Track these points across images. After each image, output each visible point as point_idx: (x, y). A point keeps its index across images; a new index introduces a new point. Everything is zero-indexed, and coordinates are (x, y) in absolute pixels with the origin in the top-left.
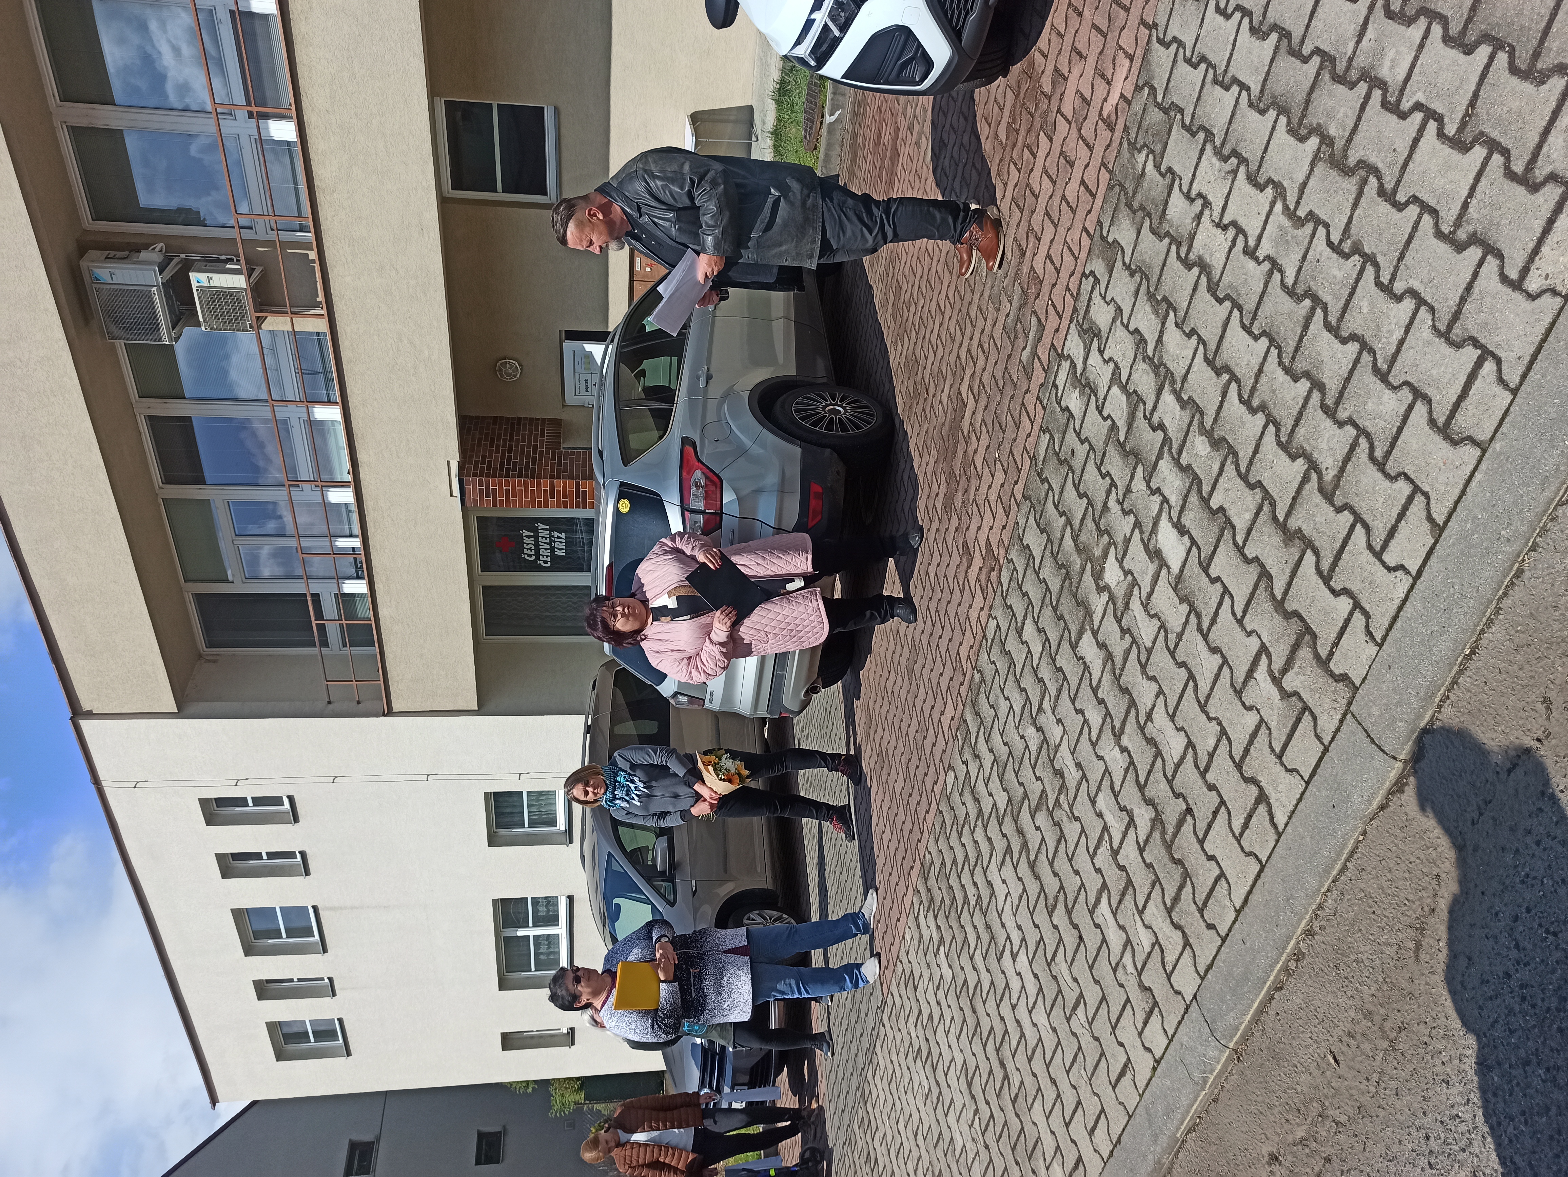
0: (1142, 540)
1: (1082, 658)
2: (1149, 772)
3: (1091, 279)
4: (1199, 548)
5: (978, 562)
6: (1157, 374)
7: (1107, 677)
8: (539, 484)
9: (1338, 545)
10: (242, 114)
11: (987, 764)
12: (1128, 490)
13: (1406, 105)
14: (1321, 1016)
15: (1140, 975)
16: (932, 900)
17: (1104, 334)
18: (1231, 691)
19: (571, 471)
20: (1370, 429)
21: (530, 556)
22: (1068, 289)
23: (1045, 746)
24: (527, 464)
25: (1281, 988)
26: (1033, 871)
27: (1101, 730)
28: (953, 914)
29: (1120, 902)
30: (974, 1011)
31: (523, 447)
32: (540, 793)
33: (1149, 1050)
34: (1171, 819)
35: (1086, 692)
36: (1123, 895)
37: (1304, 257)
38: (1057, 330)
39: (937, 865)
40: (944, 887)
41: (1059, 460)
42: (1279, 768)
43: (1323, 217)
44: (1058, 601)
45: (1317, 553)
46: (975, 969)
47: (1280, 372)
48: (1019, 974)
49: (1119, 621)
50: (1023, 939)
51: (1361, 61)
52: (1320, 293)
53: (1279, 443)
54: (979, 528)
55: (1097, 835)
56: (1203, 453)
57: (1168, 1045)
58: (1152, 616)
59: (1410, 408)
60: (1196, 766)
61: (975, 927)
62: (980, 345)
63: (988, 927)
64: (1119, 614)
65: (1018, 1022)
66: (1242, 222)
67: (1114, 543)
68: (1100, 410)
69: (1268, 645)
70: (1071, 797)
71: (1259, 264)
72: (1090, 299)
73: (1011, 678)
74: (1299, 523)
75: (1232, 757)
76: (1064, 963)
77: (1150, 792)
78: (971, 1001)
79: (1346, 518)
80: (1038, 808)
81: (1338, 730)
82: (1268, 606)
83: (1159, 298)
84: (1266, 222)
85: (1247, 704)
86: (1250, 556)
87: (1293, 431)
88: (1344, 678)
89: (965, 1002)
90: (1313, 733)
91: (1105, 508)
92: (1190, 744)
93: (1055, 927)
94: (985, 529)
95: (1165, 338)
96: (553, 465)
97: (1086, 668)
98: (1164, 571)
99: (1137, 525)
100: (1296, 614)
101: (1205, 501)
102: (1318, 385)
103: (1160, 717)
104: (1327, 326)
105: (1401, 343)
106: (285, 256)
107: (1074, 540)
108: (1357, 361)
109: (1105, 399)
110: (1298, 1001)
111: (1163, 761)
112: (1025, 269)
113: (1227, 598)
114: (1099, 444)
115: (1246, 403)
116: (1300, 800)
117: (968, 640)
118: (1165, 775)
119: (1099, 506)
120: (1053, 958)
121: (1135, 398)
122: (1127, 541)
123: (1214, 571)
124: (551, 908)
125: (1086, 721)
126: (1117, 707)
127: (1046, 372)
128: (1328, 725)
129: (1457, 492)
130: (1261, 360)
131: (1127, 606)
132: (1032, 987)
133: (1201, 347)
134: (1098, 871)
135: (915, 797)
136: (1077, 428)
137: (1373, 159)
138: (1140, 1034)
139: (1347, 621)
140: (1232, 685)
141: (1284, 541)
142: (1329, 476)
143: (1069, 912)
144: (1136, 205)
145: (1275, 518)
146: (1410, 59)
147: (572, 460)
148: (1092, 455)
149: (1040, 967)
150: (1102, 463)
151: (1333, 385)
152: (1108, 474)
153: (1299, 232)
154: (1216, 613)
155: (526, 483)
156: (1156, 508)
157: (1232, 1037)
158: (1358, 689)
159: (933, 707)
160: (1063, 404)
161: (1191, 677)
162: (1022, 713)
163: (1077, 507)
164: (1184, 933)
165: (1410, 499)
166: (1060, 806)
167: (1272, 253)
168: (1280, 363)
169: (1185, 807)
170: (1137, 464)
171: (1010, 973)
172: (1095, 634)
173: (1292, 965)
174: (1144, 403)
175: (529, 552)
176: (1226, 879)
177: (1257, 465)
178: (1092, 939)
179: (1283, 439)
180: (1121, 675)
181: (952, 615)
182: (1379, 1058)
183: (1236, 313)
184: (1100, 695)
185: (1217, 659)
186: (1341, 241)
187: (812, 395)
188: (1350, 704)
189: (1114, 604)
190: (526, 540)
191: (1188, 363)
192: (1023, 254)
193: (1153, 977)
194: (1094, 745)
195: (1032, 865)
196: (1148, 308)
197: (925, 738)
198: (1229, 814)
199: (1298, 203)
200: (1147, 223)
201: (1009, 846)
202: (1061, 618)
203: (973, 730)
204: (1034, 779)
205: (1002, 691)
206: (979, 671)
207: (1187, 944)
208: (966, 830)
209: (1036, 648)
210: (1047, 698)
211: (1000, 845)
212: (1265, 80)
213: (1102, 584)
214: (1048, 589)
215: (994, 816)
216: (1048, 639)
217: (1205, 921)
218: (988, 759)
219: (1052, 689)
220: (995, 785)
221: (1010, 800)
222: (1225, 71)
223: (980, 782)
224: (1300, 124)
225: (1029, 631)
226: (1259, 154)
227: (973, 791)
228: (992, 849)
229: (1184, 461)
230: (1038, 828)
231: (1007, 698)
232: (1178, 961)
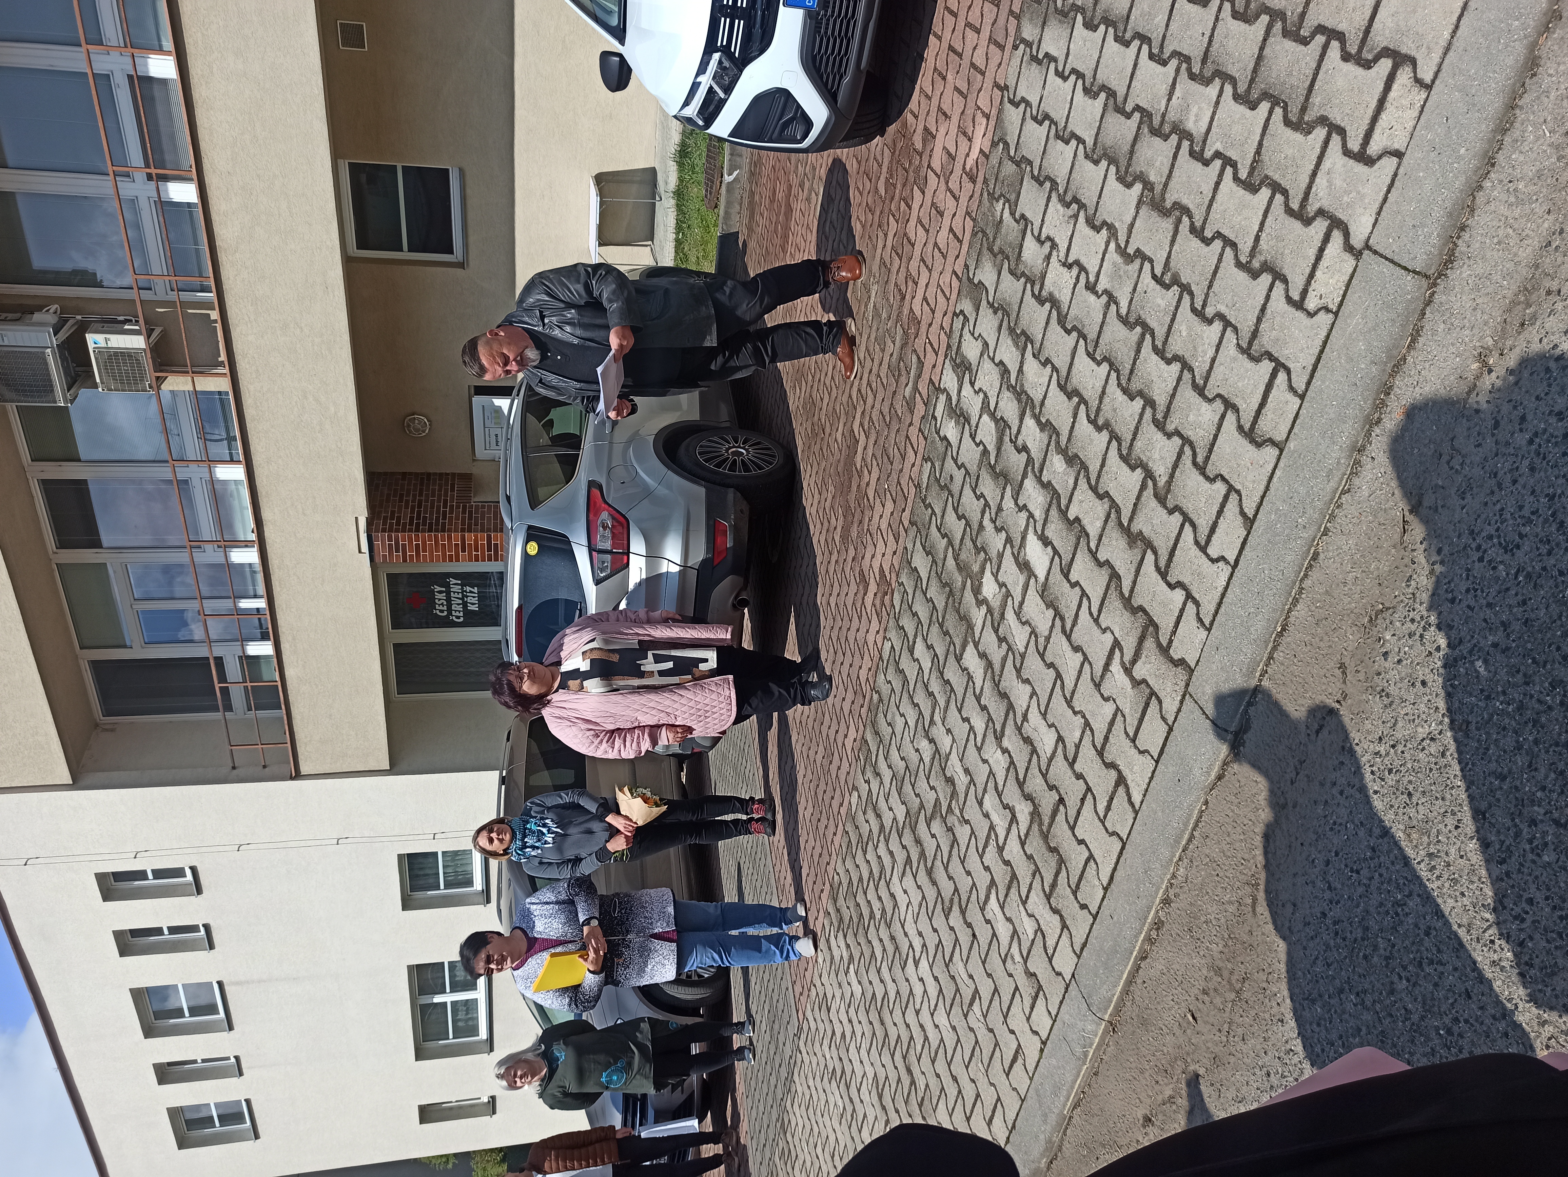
0: (1013, 554)
1: (966, 669)
2: (1027, 769)
3: (961, 318)
4: (1060, 557)
5: (873, 588)
6: (1019, 401)
7: (988, 685)
8: (449, 538)
9: (1171, 544)
11: (887, 780)
12: (1000, 509)
13: (1208, 154)
14: (1179, 979)
15: (1025, 962)
16: (841, 920)
17: (974, 367)
18: (1091, 685)
20: (1192, 438)
21: (441, 611)
22: (942, 327)
23: (937, 757)
25: (1146, 957)
26: (930, 878)
27: (985, 735)
28: (861, 930)
29: (1006, 896)
30: (882, 1023)
32: (455, 853)
33: (1036, 1033)
34: (1046, 810)
35: (970, 701)
36: (1009, 888)
37: (1135, 289)
38: (934, 366)
39: (845, 885)
40: (852, 905)
41: (940, 485)
42: (1133, 751)
43: (1148, 253)
44: (944, 618)
45: (1155, 552)
46: (882, 981)
47: (1119, 392)
48: (921, 980)
49: (996, 631)
50: (924, 945)
51: (1172, 116)
52: (1148, 321)
53: (1121, 456)
54: (873, 556)
55: (985, 834)
56: (1060, 470)
57: (1053, 1025)
58: (1024, 624)
59: (1223, 417)
60: (1066, 758)
61: (881, 940)
63: (893, 938)
64: (996, 625)
65: (921, 1026)
66: (1084, 261)
67: (990, 559)
68: (973, 437)
69: (1119, 639)
70: (961, 802)
71: (1099, 297)
72: (961, 336)
73: (905, 695)
74: (1140, 526)
75: (1094, 746)
76: (960, 963)
77: (1028, 788)
78: (879, 1013)
79: (1177, 519)
80: (932, 817)
81: (1179, 711)
82: (1118, 604)
83: (1018, 332)
84: (1103, 260)
85: (1105, 696)
86: (1102, 561)
87: (1131, 444)
88: (1181, 663)
89: (874, 1016)
90: (1159, 715)
91: (981, 527)
92: (1060, 739)
93: (952, 929)
94: (879, 556)
95: (1025, 368)
97: (970, 677)
98: (1032, 581)
99: (1009, 540)
100: (1141, 609)
101: (1064, 514)
102: (1149, 402)
103: (1034, 716)
104: (1155, 349)
105: (1213, 361)
107: (955, 560)
108: (1179, 379)
109: (977, 427)
110: (1161, 967)
111: (1038, 757)
112: (906, 312)
113: (1085, 600)
114: (973, 468)
115: (1094, 422)
116: (1152, 777)
117: (867, 663)
118: (1040, 770)
119: (975, 526)
120: (951, 960)
121: (1002, 424)
122: (1001, 556)
123: (1073, 577)
125: (971, 729)
126: (998, 711)
127: (926, 404)
128: (1171, 708)
129: (1262, 488)
130: (1103, 382)
131: (1002, 616)
132: (933, 991)
133: (1055, 374)
134: (987, 869)
135: (824, 821)
136: (955, 454)
137: (1185, 201)
138: (1028, 1019)
139: (1182, 612)
140: (1092, 679)
141: (1128, 544)
142: (1162, 482)
143: (963, 912)
144: (996, 249)
145: (1120, 524)
146: (1209, 114)
148: (967, 479)
149: (939, 970)
150: (976, 486)
151: (1162, 401)
152: (982, 495)
153: (1130, 267)
154: (1077, 615)
156: (1023, 524)
157: (1106, 1009)
158: (1193, 671)
159: (837, 732)
160: (942, 434)
161: (1058, 675)
162: (916, 728)
163: (958, 529)
164: (1061, 916)
165: (1226, 498)
166: (952, 812)
167: (1109, 287)
168: (1119, 385)
169: (1058, 798)
170: (1006, 484)
171: (913, 979)
172: (976, 645)
173: (1154, 934)
174: (1010, 428)
175: (441, 608)
176: (1094, 859)
177: (1103, 478)
178: (984, 934)
179: (1124, 452)
180: (999, 680)
181: (852, 641)
182: (1228, 1010)
183: (1082, 342)
184: (982, 703)
185: (1079, 657)
186: (1163, 274)
187: (715, 439)
188: (1187, 685)
189: (992, 616)
190: (438, 596)
191: (1044, 389)
192: (903, 298)
193: (1038, 964)
194: (979, 750)
195: (930, 872)
196: (1009, 342)
197: (831, 762)
198: (1095, 799)
199: (1127, 242)
200: (1006, 264)
201: (909, 856)
202: (946, 633)
203: (873, 749)
204: (928, 789)
205: (898, 708)
206: (877, 692)
207: (1064, 926)
208: (870, 847)
209: (926, 664)
210: (937, 711)
211: (900, 857)
212: (1097, 134)
213: (980, 597)
214: (934, 607)
215: (894, 829)
216: (936, 655)
217: (1078, 902)
218: (887, 774)
219: (942, 702)
220: (894, 799)
221: (908, 812)
222: (1065, 127)
223: (882, 799)
224: (1126, 172)
225: (920, 649)
226: (1095, 199)
227: (875, 809)
228: (894, 861)
229: (1045, 479)
230: (933, 836)
231: (902, 715)
232: (1057, 943)
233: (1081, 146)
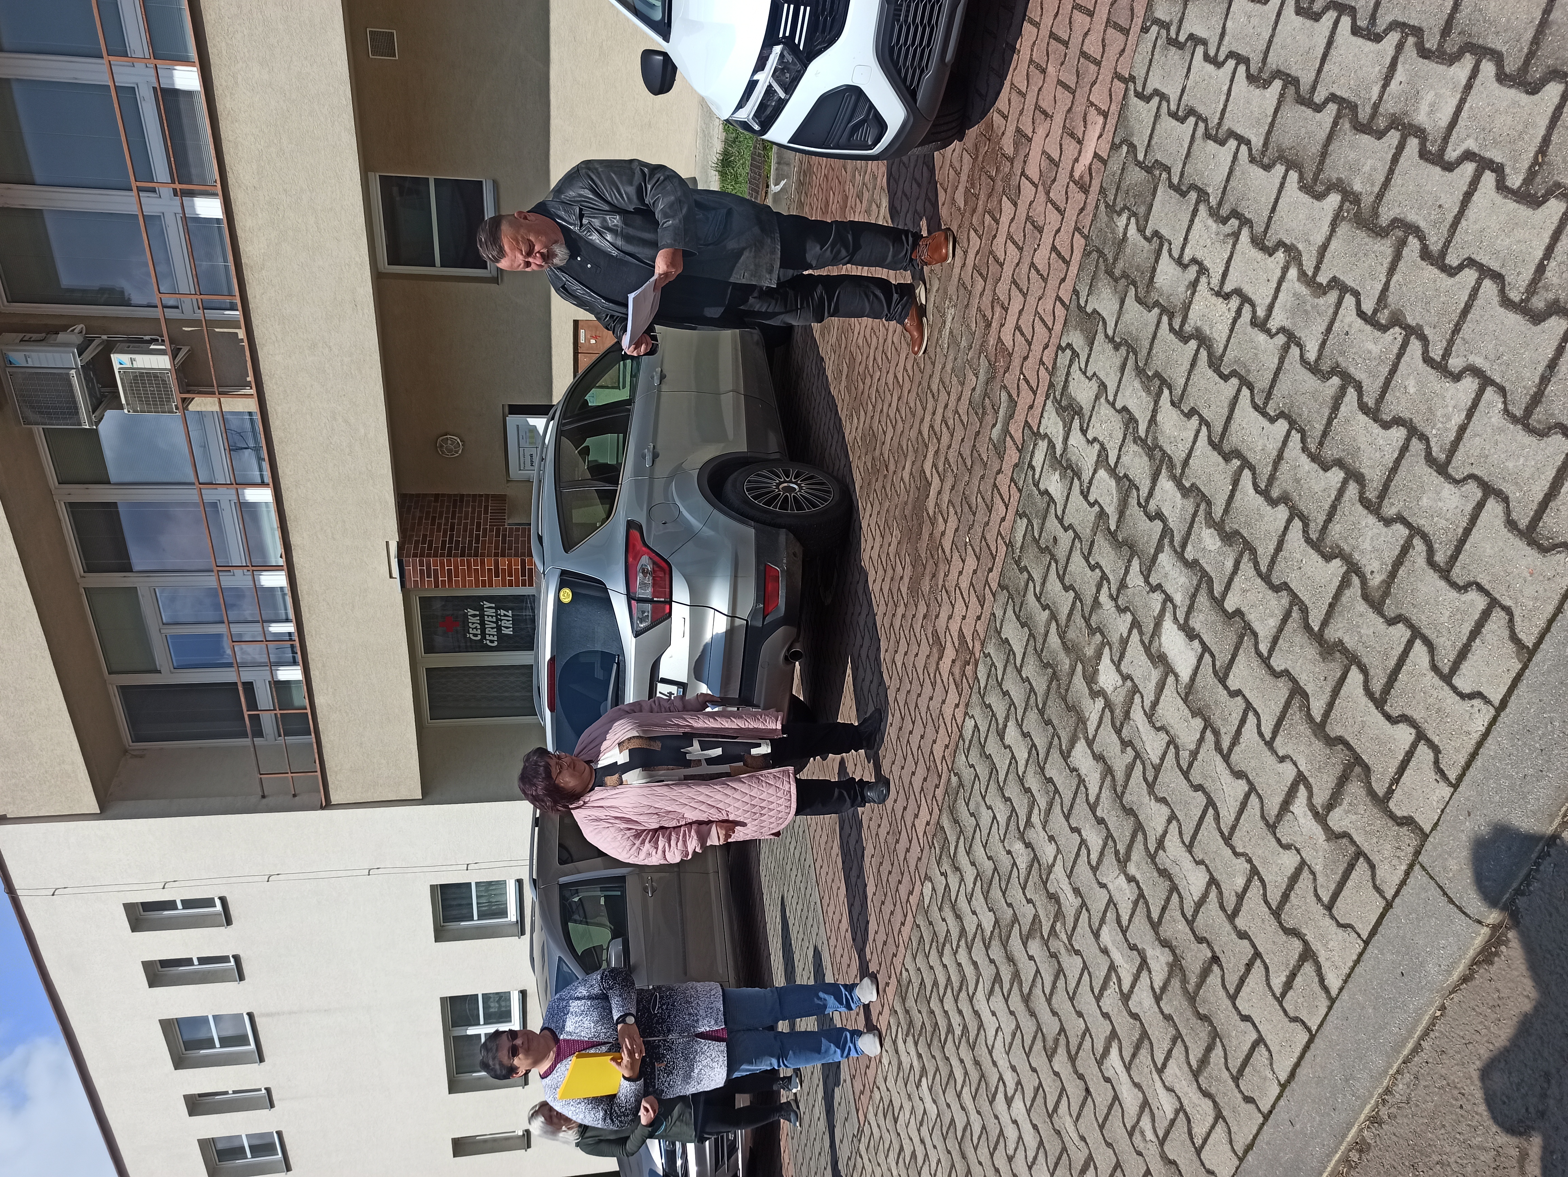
0: (1142, 642)
1: (1076, 770)
2: (1164, 909)
3: (1068, 352)
4: (1213, 656)
6: (1151, 457)
7: (1106, 794)
8: (483, 563)
9: (1392, 662)
10: (166, 192)
11: (969, 878)
12: (1123, 585)
13: (1452, 155)
15: (1162, 1144)
16: (911, 1024)
17: (1086, 412)
18: (1262, 824)
19: (517, 548)
20: (1427, 529)
21: (475, 635)
22: (1042, 362)
23: (1036, 865)
24: (470, 542)
26: (1027, 1006)
27: (1102, 854)
28: (936, 1042)
29: (1134, 1056)
30: (964, 1157)
31: (466, 524)
32: (490, 883)
34: (1193, 966)
35: (1081, 809)
36: (1137, 1048)
37: (1329, 329)
38: (1031, 407)
39: (916, 985)
40: (924, 1010)
41: (1039, 547)
42: (1328, 921)
43: (1350, 283)
44: (1044, 704)
45: (1364, 670)
46: (963, 1108)
47: (1304, 459)
48: (1015, 1122)
49: (1118, 732)
50: (1019, 1083)
51: (1390, 106)
52: (1352, 370)
53: (1308, 540)
54: (950, 617)
55: (1103, 974)
56: (1212, 548)
58: (1158, 729)
59: (1480, 506)
60: (1222, 907)
61: (962, 1061)
62: (944, 420)
63: (977, 1063)
64: (1118, 724)
65: (1015, 1175)
66: (1248, 290)
67: (1108, 643)
68: (1085, 495)
69: (1306, 774)
70: (1070, 927)
71: (1272, 336)
72: (1068, 374)
73: (993, 786)
74: (1340, 634)
75: (1266, 902)
76: (1068, 1117)
77: (1166, 931)
78: (960, 1144)
79: (1401, 633)
80: (1030, 935)
81: (1403, 883)
82: (1304, 728)
83: (1150, 374)
84: (1278, 289)
85: (1284, 842)
86: (1278, 669)
87: (1325, 527)
88: (1407, 822)
89: (952, 1145)
90: (1370, 884)
91: (1097, 603)
92: (1213, 881)
93: (1056, 1074)
94: (958, 618)
95: (1159, 418)
96: (497, 542)
97: (1081, 781)
98: (1171, 679)
99: (1136, 624)
100: (1341, 740)
101: (1218, 603)
102: (1354, 475)
103: (1174, 846)
104: (1363, 407)
105: (1462, 429)
106: (212, 335)
107: (1060, 637)
108: (1404, 449)
109: (1090, 483)
111: (1181, 898)
112: (992, 341)
113: (1251, 715)
114: (1086, 532)
115: (1265, 493)
116: (1357, 962)
117: (943, 739)
118: (1183, 914)
119: (1089, 601)
120: (1055, 1109)
121: (1125, 484)
122: (1124, 642)
123: (1233, 683)
124: (503, 1004)
125: (1083, 842)
126: (1122, 829)
127: (1020, 451)
128: (1390, 876)
129: (1550, 609)
130: (1280, 444)
131: (1127, 715)
132: (1031, 1139)
133: (1204, 429)
134: (1106, 1016)
135: (889, 906)
136: (1059, 513)
137: (1412, 217)
139: (1410, 755)
140: (1263, 817)
141: (1321, 654)
142: (1376, 580)
143: (1072, 1059)
144: (1117, 272)
145: (1307, 627)
146: (1455, 102)
147: (517, 536)
148: (1077, 544)
149: (1040, 1118)
150: (1090, 553)
151: (1375, 476)
152: (1098, 566)
153: (1321, 301)
154: (1238, 732)
155: (469, 562)
156: (1158, 607)
158: (1427, 836)
160: (1042, 487)
161: (1211, 803)
162: (1008, 825)
163: (1064, 601)
164: (1215, 1102)
165: (1486, 615)
166: (1057, 936)
167: (1287, 324)
168: (1305, 449)
169: (1210, 955)
170: (1132, 557)
171: (1005, 1119)
172: (1090, 743)
173: (1355, 1156)
174: (1138, 489)
175: (475, 631)
176: (1266, 1045)
177: (1280, 565)
178: (1101, 1094)
179: (1314, 536)
180: (1123, 793)
181: (923, 709)
183: (1245, 391)
184: (1099, 813)
185: (1242, 786)
186: (1375, 311)
187: (765, 472)
188: (1417, 853)
189: (1112, 712)
190: (471, 620)
191: (1189, 446)
192: (989, 325)
193: (1179, 1150)
194: (1094, 869)
195: (1026, 1000)
196: (1137, 384)
197: (898, 841)
198: (1267, 968)
199: (1317, 268)
200: (1132, 291)
201: (998, 973)
202: (1048, 722)
203: (952, 839)
204: (1024, 901)
205: (984, 798)
206: (956, 774)
207: (1219, 1116)
208: (947, 950)
209: (1022, 755)
210: (1036, 811)
211: (988, 972)
212: (1269, 133)
213: (1096, 688)
214: (1032, 689)
215: (979, 937)
216: (1034, 745)
217: (1241, 1092)
218: (970, 874)
219: (1042, 802)
220: (979, 901)
221: (997, 922)
222: (1219, 124)
223: (962, 898)
224: (1316, 179)
225: (1012, 734)
226: (1266, 214)
227: (953, 907)
228: (979, 975)
229: (1189, 554)
230: (1031, 958)
231: (989, 808)
232: (1208, 1135)
233: (1244, 148)
